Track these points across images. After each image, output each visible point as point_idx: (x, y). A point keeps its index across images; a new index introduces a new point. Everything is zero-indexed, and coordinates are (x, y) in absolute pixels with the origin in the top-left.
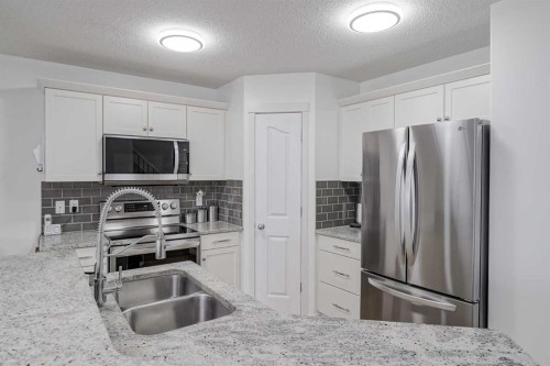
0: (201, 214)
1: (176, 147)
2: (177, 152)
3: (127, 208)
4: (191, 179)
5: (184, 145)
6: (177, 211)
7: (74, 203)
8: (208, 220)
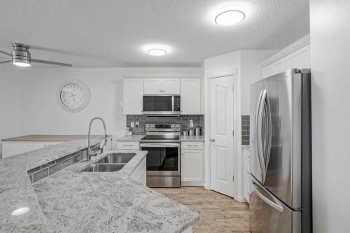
0: (191, 132)
1: (173, 98)
2: (173, 101)
3: (157, 127)
4: (182, 114)
5: (178, 98)
6: (179, 129)
7: (137, 123)
8: (195, 135)
